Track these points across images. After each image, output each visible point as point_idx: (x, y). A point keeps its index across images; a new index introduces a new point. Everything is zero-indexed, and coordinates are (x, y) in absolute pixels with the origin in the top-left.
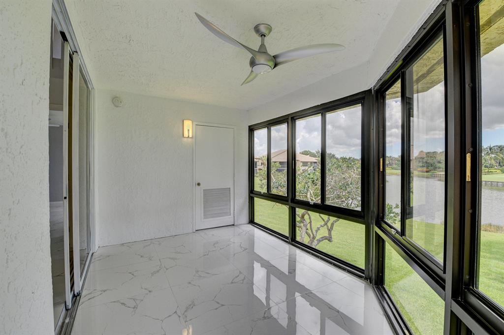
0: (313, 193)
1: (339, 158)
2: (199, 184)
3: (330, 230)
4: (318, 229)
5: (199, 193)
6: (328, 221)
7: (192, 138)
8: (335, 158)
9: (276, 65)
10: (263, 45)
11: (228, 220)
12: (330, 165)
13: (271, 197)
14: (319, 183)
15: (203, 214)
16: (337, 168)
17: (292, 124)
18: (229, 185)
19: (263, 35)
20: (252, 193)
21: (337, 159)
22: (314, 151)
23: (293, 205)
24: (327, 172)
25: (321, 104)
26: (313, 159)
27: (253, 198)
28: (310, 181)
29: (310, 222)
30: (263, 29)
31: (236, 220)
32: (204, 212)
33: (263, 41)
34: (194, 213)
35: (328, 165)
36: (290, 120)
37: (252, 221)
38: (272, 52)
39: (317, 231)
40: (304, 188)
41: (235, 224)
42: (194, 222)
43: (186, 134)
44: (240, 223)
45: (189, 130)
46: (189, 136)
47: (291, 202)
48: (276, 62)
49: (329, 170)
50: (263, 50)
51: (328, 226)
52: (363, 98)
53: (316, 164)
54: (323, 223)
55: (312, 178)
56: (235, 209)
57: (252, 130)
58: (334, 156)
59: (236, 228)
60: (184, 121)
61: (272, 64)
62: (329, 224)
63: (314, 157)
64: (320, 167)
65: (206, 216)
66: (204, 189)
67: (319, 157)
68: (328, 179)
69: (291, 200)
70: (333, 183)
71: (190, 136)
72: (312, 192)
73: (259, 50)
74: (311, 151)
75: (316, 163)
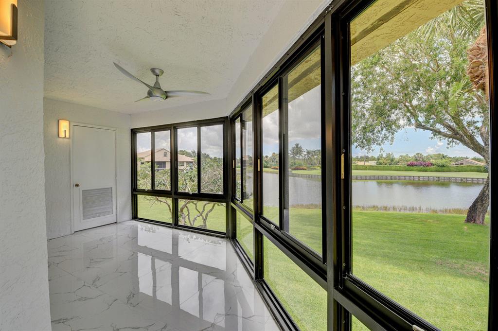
0: (191, 189)
1: (213, 158)
2: (77, 185)
3: (205, 220)
4: (195, 219)
5: (77, 194)
6: (203, 212)
7: (69, 138)
8: (209, 158)
9: (167, 97)
10: (157, 83)
11: (110, 218)
12: (204, 164)
13: (155, 193)
14: (196, 180)
15: (82, 215)
16: (209, 167)
17: (174, 132)
18: (111, 184)
19: (157, 75)
20: (135, 191)
21: (211, 159)
22: (190, 151)
23: (176, 197)
24: (202, 170)
25: (197, 121)
26: (189, 159)
27: (136, 195)
28: (188, 178)
29: (188, 215)
30: (157, 71)
31: (118, 218)
32: (83, 213)
33: (157, 79)
34: (72, 215)
35: (203, 165)
36: (173, 128)
37: (135, 217)
38: (164, 89)
39: (194, 221)
40: (183, 185)
41: (118, 222)
42: (72, 224)
43: (62, 135)
44: (123, 220)
45: (65, 131)
46: (65, 136)
47: (174, 195)
48: (166, 95)
49: (204, 168)
50: (157, 87)
51: (203, 217)
52: (224, 121)
53: (191, 164)
54: (199, 214)
55: (190, 176)
56: (118, 208)
57: (134, 132)
58: (208, 156)
59: (119, 225)
60: (60, 121)
61: (164, 96)
62: (204, 215)
63: (190, 157)
64: (197, 167)
65: (85, 216)
66: (83, 189)
67: (195, 157)
68: (203, 176)
69: (175, 194)
70: (207, 179)
71: (67, 136)
72: (189, 188)
73: (154, 85)
74: (187, 151)
75: (192, 162)
